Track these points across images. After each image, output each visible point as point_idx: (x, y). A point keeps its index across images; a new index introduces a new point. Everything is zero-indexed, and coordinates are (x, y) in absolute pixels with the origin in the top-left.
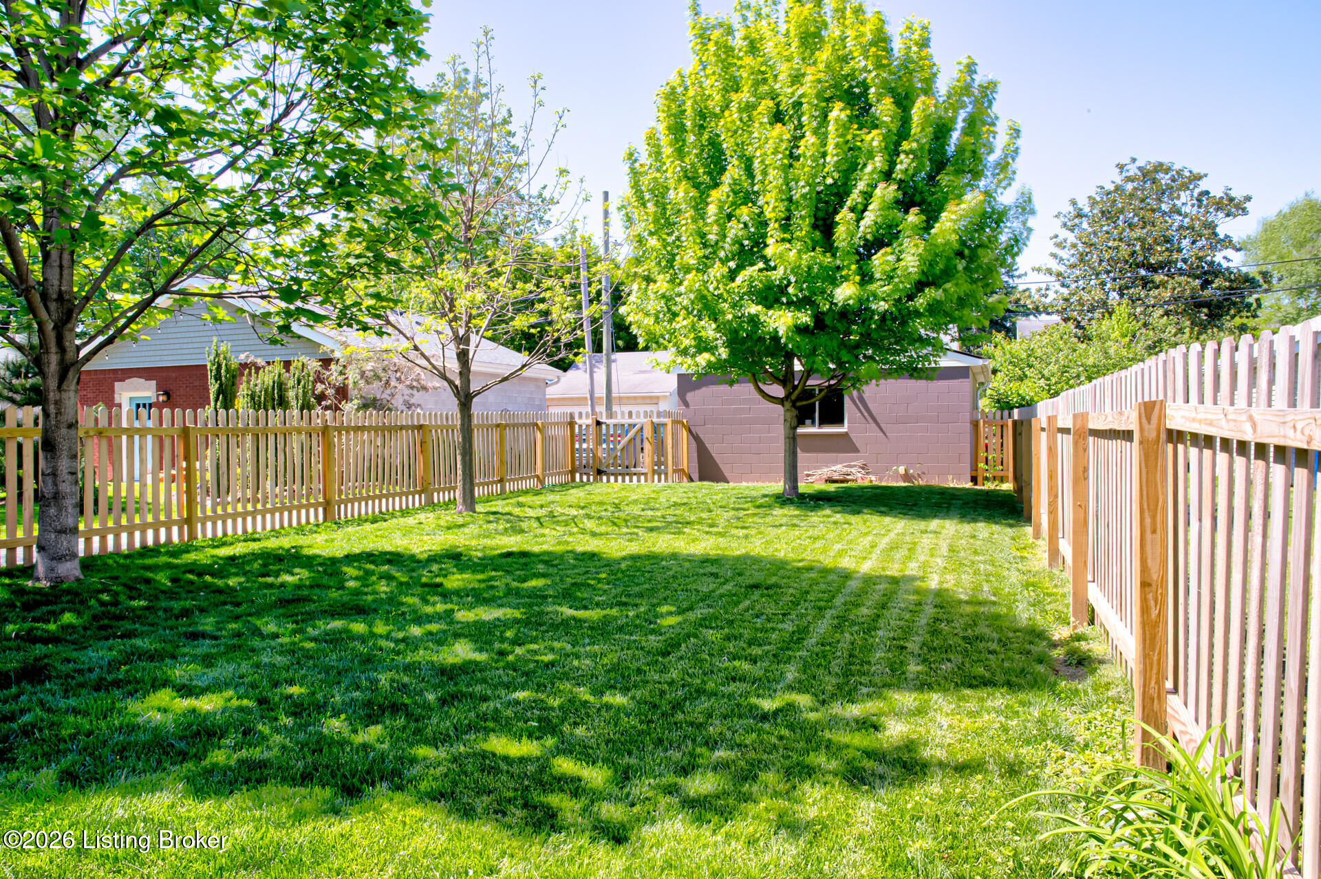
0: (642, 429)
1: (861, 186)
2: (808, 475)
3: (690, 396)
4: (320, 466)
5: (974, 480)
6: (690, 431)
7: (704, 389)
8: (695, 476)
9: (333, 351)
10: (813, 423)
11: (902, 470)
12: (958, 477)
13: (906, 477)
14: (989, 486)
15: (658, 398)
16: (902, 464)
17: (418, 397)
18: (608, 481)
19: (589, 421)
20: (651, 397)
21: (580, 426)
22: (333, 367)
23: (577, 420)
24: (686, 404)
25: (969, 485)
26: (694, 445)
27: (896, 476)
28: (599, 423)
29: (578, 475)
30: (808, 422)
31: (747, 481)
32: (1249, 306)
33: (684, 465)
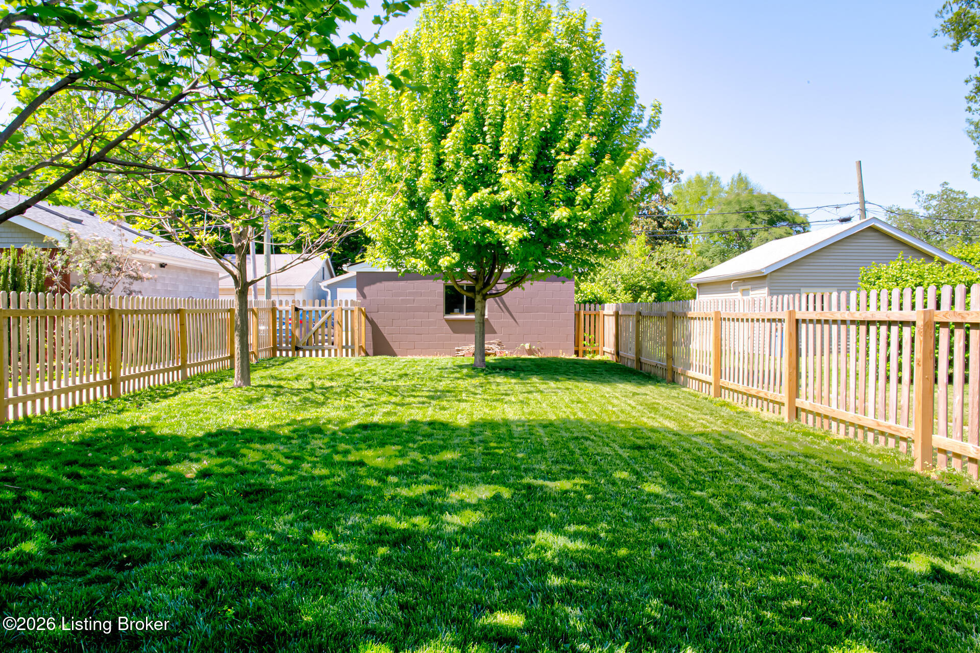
0: (333, 314)
1: (570, 135)
2: (459, 350)
3: (366, 290)
4: (47, 346)
5: (577, 353)
6: (367, 317)
7: (378, 284)
8: (371, 351)
9: (57, 242)
10: (461, 312)
11: (527, 346)
12: (565, 350)
13: (530, 352)
14: (588, 357)
15: (294, 290)
16: (527, 342)
17: (136, 286)
18: (304, 355)
19: (289, 308)
20: (288, 290)
21: (281, 312)
22: (58, 256)
23: (277, 306)
24: (364, 296)
25: (574, 357)
26: (370, 328)
27: (523, 350)
28: (297, 309)
29: (278, 353)
30: (456, 310)
31: (412, 355)
32: (681, 240)
33: (363, 344)
